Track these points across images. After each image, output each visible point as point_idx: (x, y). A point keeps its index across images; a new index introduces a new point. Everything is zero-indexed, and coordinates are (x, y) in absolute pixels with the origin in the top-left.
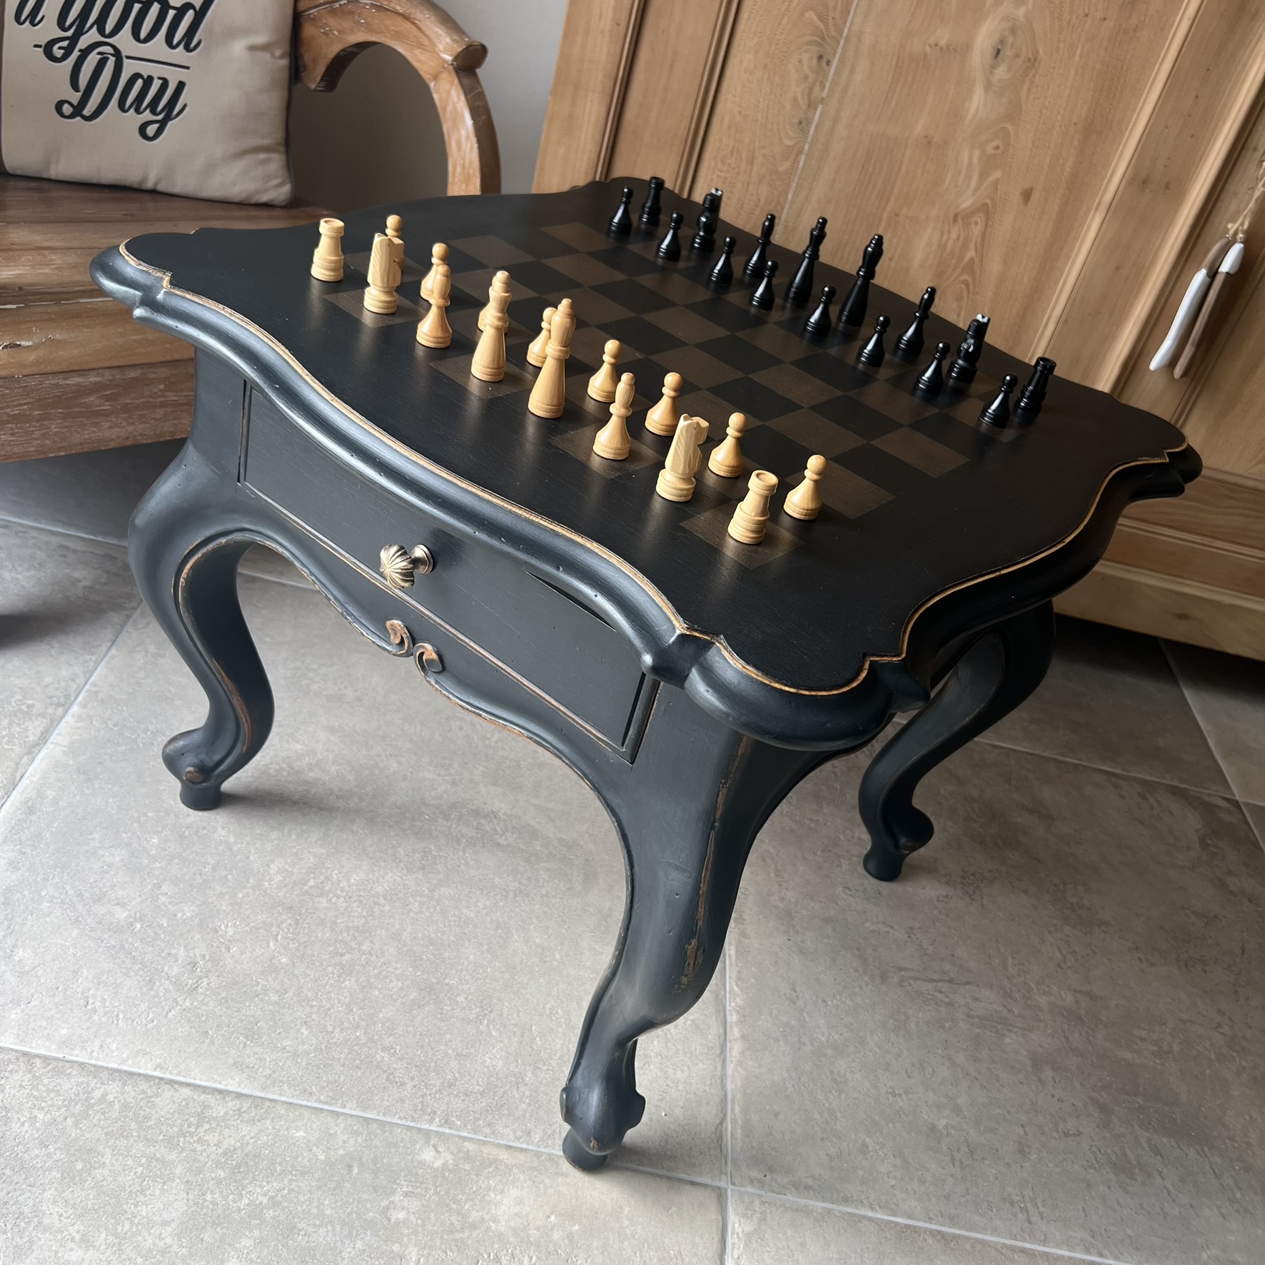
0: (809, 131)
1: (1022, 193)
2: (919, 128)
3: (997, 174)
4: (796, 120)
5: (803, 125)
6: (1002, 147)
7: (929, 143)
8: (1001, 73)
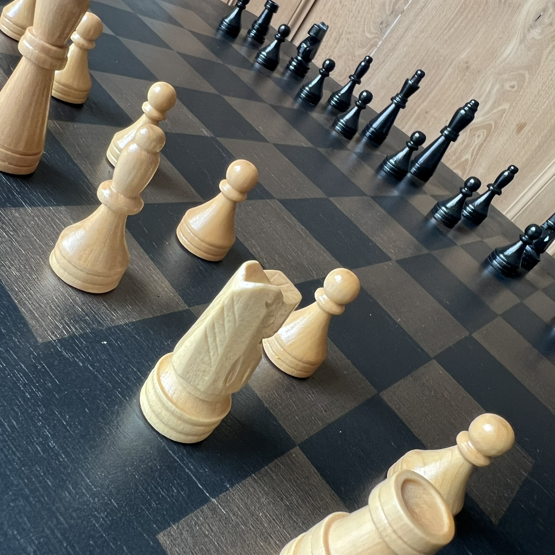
0: (386, 31)
1: (517, 125)
2: (464, 55)
3: (506, 106)
4: (379, 20)
5: (383, 26)
6: (516, 88)
7: (467, 67)
8: (535, 33)
